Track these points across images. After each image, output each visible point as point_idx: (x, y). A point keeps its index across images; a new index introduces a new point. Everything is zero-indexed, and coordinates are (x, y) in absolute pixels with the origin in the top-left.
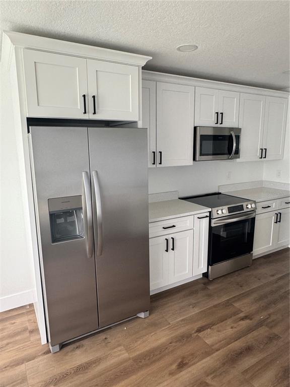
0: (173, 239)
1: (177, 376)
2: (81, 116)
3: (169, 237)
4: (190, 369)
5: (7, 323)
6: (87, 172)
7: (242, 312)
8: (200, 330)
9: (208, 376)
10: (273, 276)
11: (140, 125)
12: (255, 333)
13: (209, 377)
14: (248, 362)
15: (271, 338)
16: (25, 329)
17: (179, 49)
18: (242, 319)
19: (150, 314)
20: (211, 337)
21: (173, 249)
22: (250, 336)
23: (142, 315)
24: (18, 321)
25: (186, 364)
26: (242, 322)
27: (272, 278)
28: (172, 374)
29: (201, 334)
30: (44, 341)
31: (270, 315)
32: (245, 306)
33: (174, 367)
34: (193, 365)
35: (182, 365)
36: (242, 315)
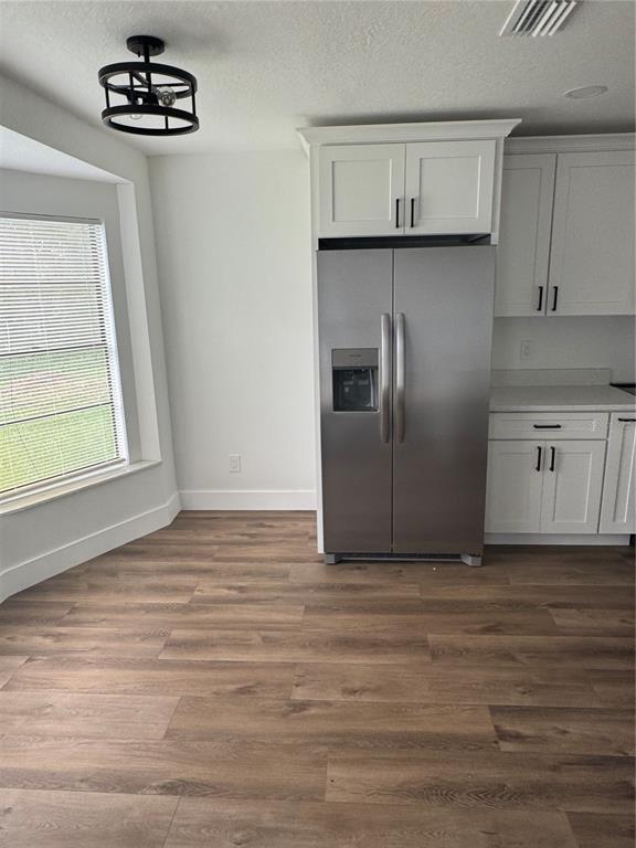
0: (553, 449)
1: (474, 636)
2: (390, 230)
3: (547, 446)
4: (499, 637)
5: (288, 523)
6: (388, 315)
8: (554, 606)
9: (525, 652)
11: (495, 239)
13: (524, 655)
16: (307, 534)
17: (569, 95)
19: (483, 565)
20: (564, 619)
21: (552, 469)
23: (469, 561)
24: (301, 524)
25: (500, 630)
28: (469, 631)
29: (551, 610)
30: (321, 550)
33: (478, 627)
35: (491, 629)
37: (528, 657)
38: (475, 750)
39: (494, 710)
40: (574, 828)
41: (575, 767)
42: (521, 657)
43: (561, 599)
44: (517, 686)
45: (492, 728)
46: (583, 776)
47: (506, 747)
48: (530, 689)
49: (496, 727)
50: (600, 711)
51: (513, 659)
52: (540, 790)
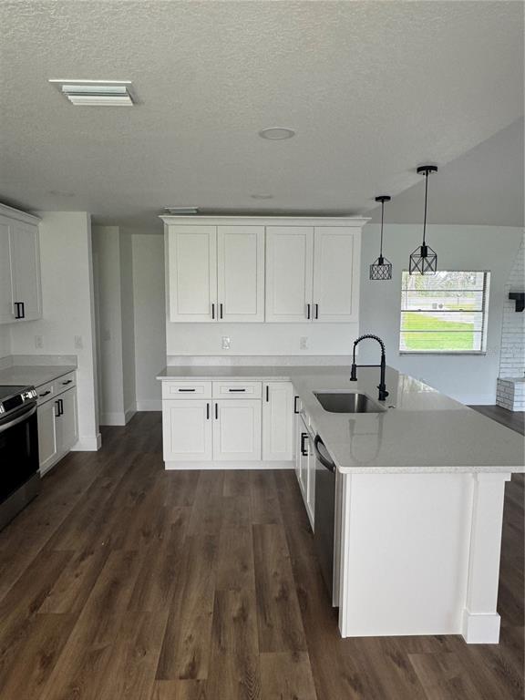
1: (52, 677)
4: (63, 656)
7: (74, 552)
8: (34, 607)
9: (93, 642)
10: (79, 492)
12: (109, 564)
13: (96, 643)
14: (124, 596)
15: (129, 558)
18: (82, 558)
20: (59, 604)
22: (105, 570)
25: (51, 657)
26: (83, 563)
27: (80, 497)
28: (42, 681)
29: (41, 610)
31: (109, 536)
32: (73, 542)
33: (37, 672)
34: (63, 647)
35: (47, 661)
36: (76, 556)
37: (100, 641)
38: (205, 696)
39: (161, 675)
40: (271, 651)
41: (222, 638)
42: (97, 646)
43: (27, 601)
44: (134, 656)
45: (183, 681)
46: (230, 637)
47: (202, 674)
48: (141, 646)
49: (181, 678)
50: (172, 615)
51: (100, 652)
52: (243, 662)
